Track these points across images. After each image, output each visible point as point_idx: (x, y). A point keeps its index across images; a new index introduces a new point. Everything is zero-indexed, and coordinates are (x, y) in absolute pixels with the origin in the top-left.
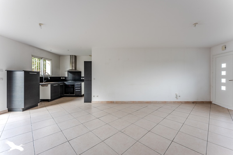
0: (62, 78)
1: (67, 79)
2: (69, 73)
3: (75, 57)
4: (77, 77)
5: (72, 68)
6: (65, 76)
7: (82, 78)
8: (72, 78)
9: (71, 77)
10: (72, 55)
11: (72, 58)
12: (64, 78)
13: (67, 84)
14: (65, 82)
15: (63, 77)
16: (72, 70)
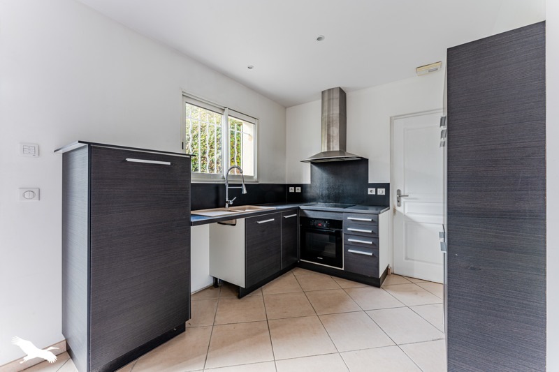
0: (292, 190)
1: (311, 193)
2: (316, 168)
3: (343, 94)
4: (349, 186)
5: (329, 147)
6: (304, 183)
7: (371, 191)
8: (328, 189)
9: (326, 186)
10: (329, 90)
11: (329, 100)
12: (299, 190)
13: (311, 215)
14: (302, 207)
15: (295, 186)
16: (328, 152)
